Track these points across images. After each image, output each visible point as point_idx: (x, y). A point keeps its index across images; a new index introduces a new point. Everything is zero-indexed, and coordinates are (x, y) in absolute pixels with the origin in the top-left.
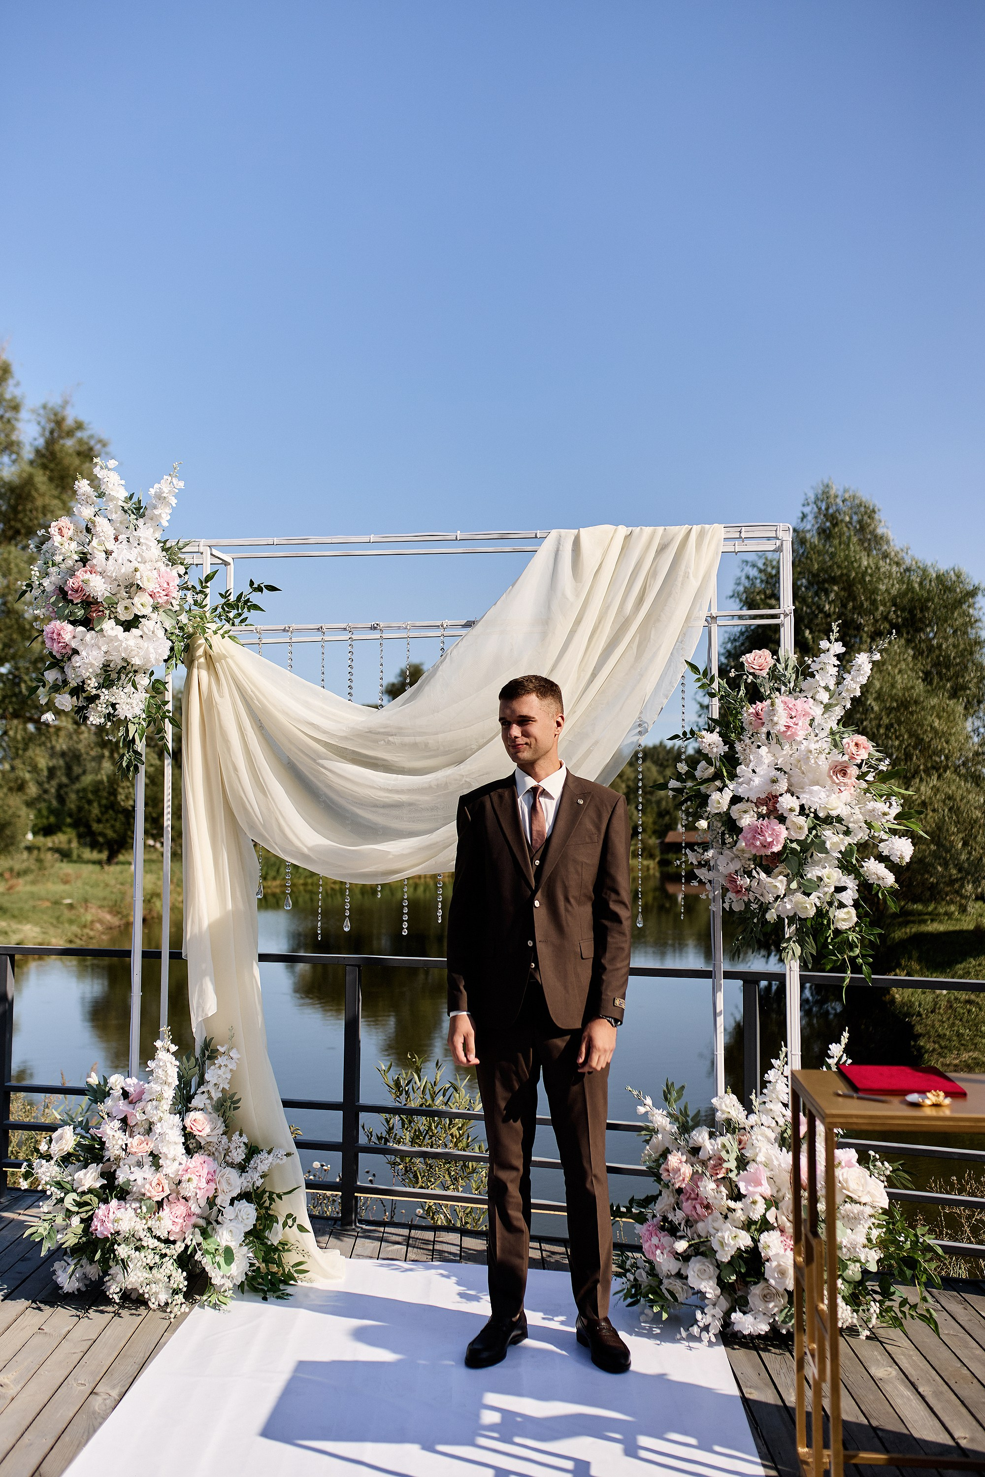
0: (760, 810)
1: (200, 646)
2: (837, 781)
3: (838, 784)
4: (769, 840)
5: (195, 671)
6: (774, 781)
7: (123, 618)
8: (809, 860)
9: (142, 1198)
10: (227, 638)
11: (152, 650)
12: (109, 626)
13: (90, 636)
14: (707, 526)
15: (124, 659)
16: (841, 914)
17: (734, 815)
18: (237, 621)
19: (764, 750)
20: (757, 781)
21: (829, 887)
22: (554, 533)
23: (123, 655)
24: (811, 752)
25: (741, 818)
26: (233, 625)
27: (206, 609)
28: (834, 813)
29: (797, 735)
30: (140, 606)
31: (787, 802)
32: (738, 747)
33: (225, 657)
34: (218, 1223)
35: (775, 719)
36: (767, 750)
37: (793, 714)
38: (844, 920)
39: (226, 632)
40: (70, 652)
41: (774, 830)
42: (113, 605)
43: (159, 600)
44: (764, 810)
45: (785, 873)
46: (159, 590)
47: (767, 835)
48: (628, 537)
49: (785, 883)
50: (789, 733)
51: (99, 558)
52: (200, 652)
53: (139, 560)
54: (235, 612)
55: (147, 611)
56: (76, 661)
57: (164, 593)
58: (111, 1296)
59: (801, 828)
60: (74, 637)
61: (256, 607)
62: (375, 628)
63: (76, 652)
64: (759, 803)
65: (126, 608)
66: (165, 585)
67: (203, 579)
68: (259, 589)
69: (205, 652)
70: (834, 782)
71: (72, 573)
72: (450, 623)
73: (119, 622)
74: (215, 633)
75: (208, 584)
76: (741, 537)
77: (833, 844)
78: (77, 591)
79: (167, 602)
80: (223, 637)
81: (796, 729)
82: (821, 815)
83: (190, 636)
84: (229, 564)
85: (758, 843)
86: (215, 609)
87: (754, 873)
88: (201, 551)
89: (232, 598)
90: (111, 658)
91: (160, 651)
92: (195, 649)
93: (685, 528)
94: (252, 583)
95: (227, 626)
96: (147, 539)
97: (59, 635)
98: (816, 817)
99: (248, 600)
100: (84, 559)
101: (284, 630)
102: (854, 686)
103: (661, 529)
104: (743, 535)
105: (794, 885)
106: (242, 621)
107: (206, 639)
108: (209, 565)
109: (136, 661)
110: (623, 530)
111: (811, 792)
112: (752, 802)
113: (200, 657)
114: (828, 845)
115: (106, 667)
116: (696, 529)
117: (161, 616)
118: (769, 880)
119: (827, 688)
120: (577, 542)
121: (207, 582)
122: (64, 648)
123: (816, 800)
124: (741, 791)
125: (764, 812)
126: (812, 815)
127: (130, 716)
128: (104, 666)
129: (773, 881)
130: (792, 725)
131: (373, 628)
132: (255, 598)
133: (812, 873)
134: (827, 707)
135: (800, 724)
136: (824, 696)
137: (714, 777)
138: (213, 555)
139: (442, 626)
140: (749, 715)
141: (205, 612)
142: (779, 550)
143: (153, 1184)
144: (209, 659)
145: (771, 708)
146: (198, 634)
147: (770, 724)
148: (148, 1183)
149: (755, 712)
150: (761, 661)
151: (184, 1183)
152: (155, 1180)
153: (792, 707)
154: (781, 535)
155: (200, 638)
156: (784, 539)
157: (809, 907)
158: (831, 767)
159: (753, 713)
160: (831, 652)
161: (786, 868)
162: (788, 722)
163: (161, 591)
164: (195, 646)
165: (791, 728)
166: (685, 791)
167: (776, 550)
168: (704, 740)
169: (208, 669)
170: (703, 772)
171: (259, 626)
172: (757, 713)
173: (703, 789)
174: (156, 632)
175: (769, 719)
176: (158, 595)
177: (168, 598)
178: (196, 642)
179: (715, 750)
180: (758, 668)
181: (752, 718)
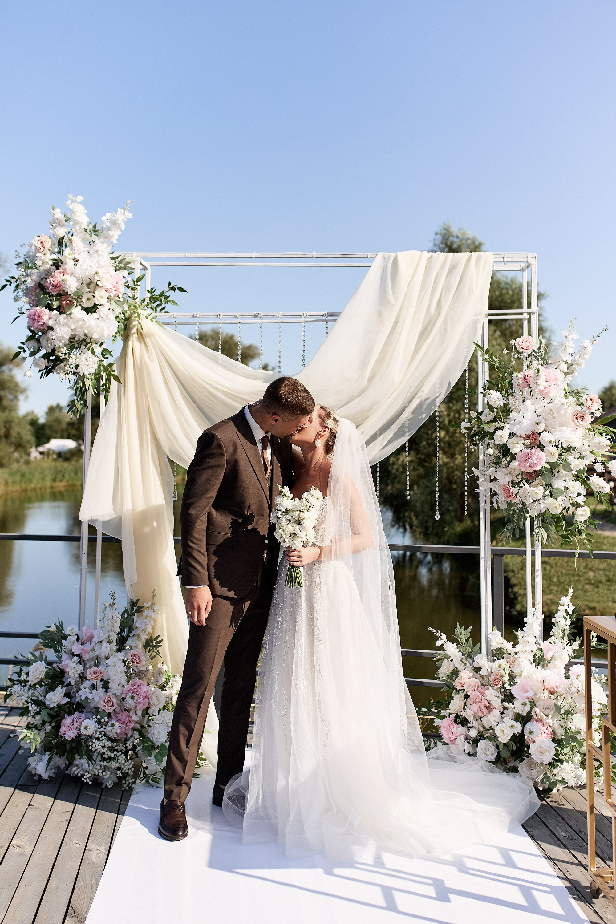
0: (526, 443)
1: (134, 326)
2: (578, 424)
3: (578, 426)
4: (535, 462)
5: (130, 343)
6: (538, 423)
7: (85, 306)
8: (556, 475)
9: (97, 711)
10: (154, 322)
11: (106, 328)
12: (77, 311)
13: (62, 317)
14: (483, 253)
15: (85, 335)
16: (579, 511)
17: (509, 446)
18: (159, 309)
19: (528, 402)
20: (526, 422)
21: (572, 493)
22: (380, 255)
23: (86, 332)
24: (563, 404)
25: (514, 447)
26: (157, 312)
27: (137, 300)
28: (573, 445)
29: (550, 393)
30: (99, 298)
31: (545, 438)
32: (511, 400)
33: (153, 335)
34: (149, 726)
35: (539, 382)
36: (531, 402)
37: (548, 380)
38: (582, 515)
39: (153, 317)
40: (46, 329)
41: (538, 455)
42: (79, 297)
43: (112, 295)
44: (528, 442)
45: (541, 484)
46: (112, 287)
47: (534, 459)
48: (430, 259)
49: (543, 491)
50: (545, 392)
51: (69, 264)
52: (134, 330)
53: (97, 265)
54: (158, 303)
55: (104, 301)
56: (51, 335)
57: (115, 289)
58: (85, 781)
59: (553, 454)
60: (50, 318)
61: (171, 301)
62: (257, 316)
63: (51, 328)
64: (527, 437)
65: (88, 299)
66: (116, 284)
67: (135, 280)
68: (174, 289)
69: (138, 331)
70: (576, 425)
71: (48, 273)
72: (308, 313)
73: (84, 309)
74: (147, 317)
75: (139, 283)
76: (504, 261)
77: (576, 465)
78: (56, 287)
79: (116, 295)
80: (152, 322)
81: (550, 389)
82: (565, 446)
83: (128, 320)
84: (148, 269)
85: (528, 465)
86: (144, 301)
87: (522, 484)
88: (134, 259)
89: (157, 293)
90: (76, 333)
91: (111, 329)
92: (131, 329)
93: (467, 255)
94: (170, 284)
95: (153, 313)
96: (102, 251)
97: (39, 316)
98: (562, 447)
99: (167, 296)
100: (57, 264)
101: (193, 316)
102: (581, 361)
103: (451, 255)
104: (505, 260)
105: (547, 492)
106: (162, 310)
107: (139, 322)
108: (139, 270)
109: (95, 336)
110: (426, 255)
111: (561, 431)
112: (521, 437)
113: (134, 334)
114: (572, 466)
115: (72, 338)
116: (476, 254)
117: (113, 305)
118: (532, 489)
119: (566, 362)
120: (395, 260)
121: (137, 282)
122: (42, 325)
123: (564, 436)
124: (514, 430)
125: (529, 443)
126: (560, 446)
127: (87, 374)
128: (70, 338)
129: (534, 489)
130: (547, 386)
131: (256, 316)
132: (172, 295)
133: (559, 484)
134: (566, 374)
135: (552, 385)
136: (564, 367)
137: (495, 420)
138: (141, 264)
139: (303, 315)
140: (518, 379)
141: (136, 303)
142: (522, 270)
143: (106, 701)
144: (141, 336)
145: (537, 375)
146: (133, 318)
147: (535, 385)
148: (102, 700)
149: (523, 377)
150: (527, 344)
151: (128, 700)
152: (107, 698)
153: (547, 374)
154: (530, 261)
155: (135, 321)
156: (532, 263)
157: (558, 506)
158: (574, 415)
159: (521, 378)
160: (570, 338)
161: (542, 481)
162: (545, 384)
163: (113, 288)
164: (131, 326)
165: (547, 388)
166: (474, 429)
167: (520, 271)
168: (491, 396)
169: (140, 341)
170: (487, 416)
171: (175, 313)
172: (524, 378)
173: (486, 427)
174: (109, 316)
175: (534, 382)
176: (110, 291)
177: (117, 292)
178: (131, 323)
179: (498, 403)
180: (526, 348)
181: (520, 381)
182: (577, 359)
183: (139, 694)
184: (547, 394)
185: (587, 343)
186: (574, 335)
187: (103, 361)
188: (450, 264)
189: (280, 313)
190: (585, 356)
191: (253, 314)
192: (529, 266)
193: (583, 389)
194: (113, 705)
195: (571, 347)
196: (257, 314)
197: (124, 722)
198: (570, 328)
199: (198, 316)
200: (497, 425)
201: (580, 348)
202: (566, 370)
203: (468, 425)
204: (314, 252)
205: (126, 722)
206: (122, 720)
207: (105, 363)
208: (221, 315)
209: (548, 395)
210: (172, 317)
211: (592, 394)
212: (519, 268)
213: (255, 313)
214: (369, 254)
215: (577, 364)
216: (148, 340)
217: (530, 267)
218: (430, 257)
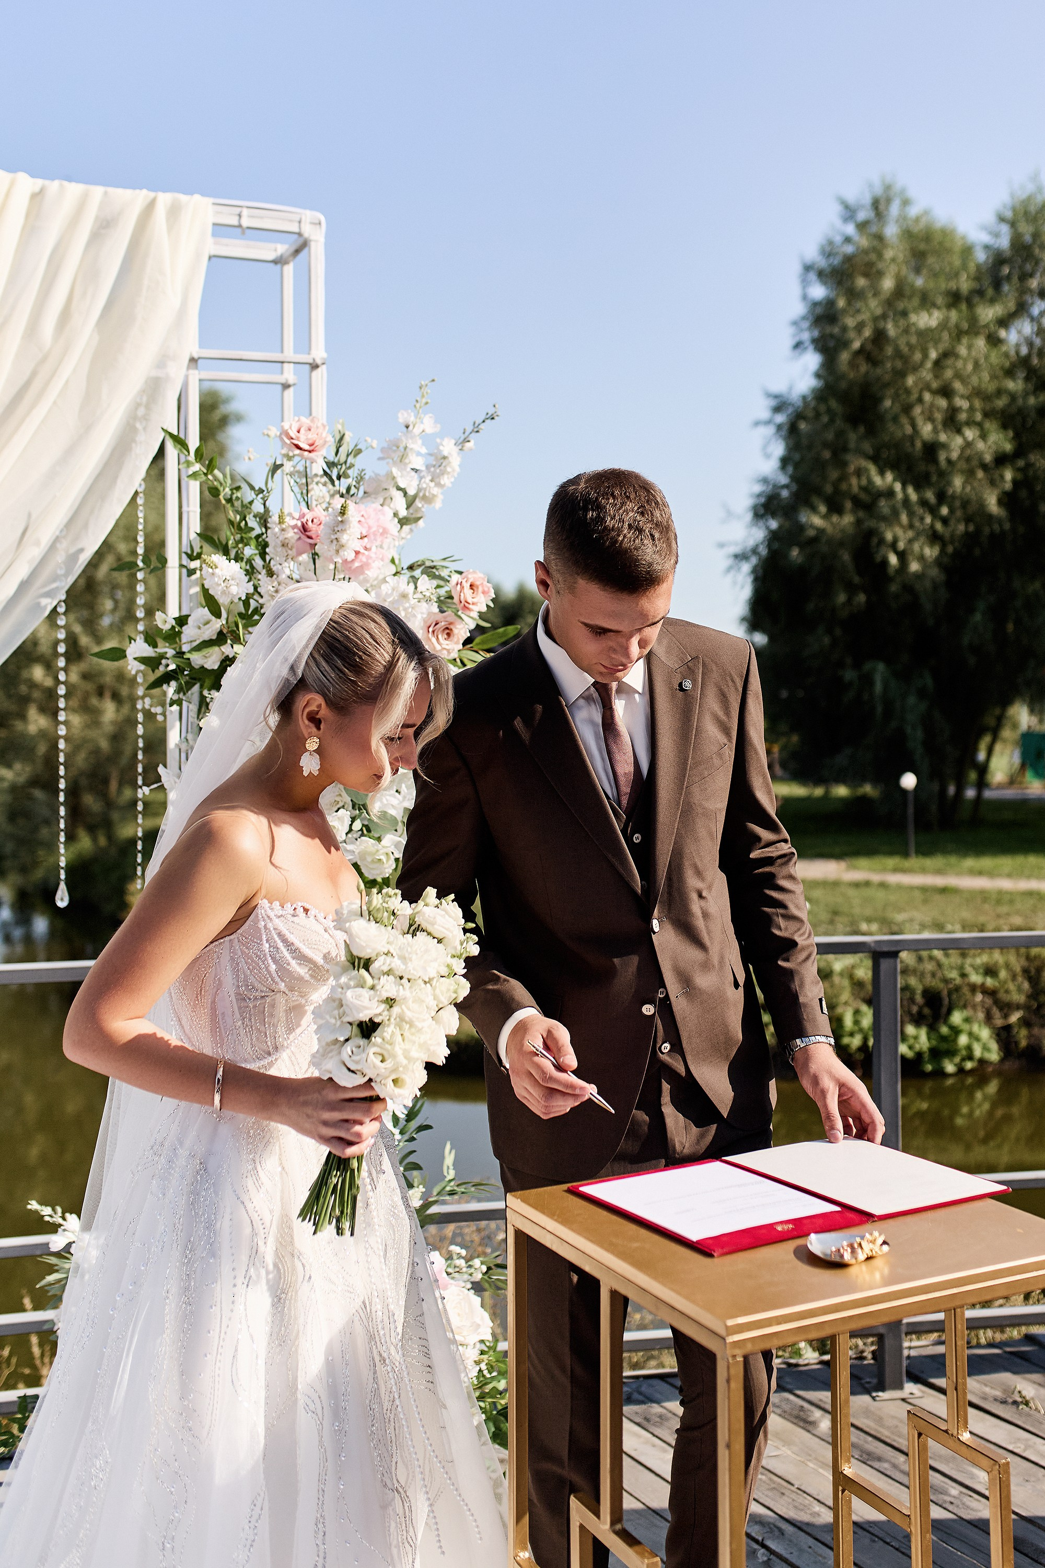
14: (183, 198)
24: (404, 596)
29: (369, 568)
32: (266, 584)
35: (344, 538)
50: (357, 564)
76: (240, 226)
81: (369, 557)
93: (141, 197)
102: (435, 491)
103: (98, 191)
104: (245, 222)
116: (164, 199)
119: (404, 492)
130: (362, 551)
134: (403, 522)
135: (374, 549)
136: (400, 503)
137: (220, 638)
140: (283, 530)
142: (279, 261)
145: (340, 519)
147: (334, 547)
149: (299, 524)
150: (312, 436)
153: (362, 519)
154: (308, 231)
156: (312, 238)
157: (383, 858)
158: (428, 624)
159: (295, 527)
160: (417, 431)
161: (344, 794)
162: (358, 545)
165: (360, 556)
166: (164, 662)
167: (275, 262)
168: (217, 571)
170: (199, 628)
172: (303, 526)
173: (197, 659)
175: (333, 537)
179: (234, 590)
180: (307, 447)
181: (291, 535)
182: (424, 486)
184: (361, 570)
185: (448, 447)
186: (428, 424)
188: (97, 218)
190: (446, 480)
192: (302, 246)
193: (444, 559)
195: (419, 454)
198: (418, 405)
200: (227, 649)
201: (432, 461)
202: (403, 513)
203: (147, 651)
209: (363, 573)
211: (474, 572)
212: (271, 256)
215: (424, 498)
217: (305, 251)
218: (37, 189)
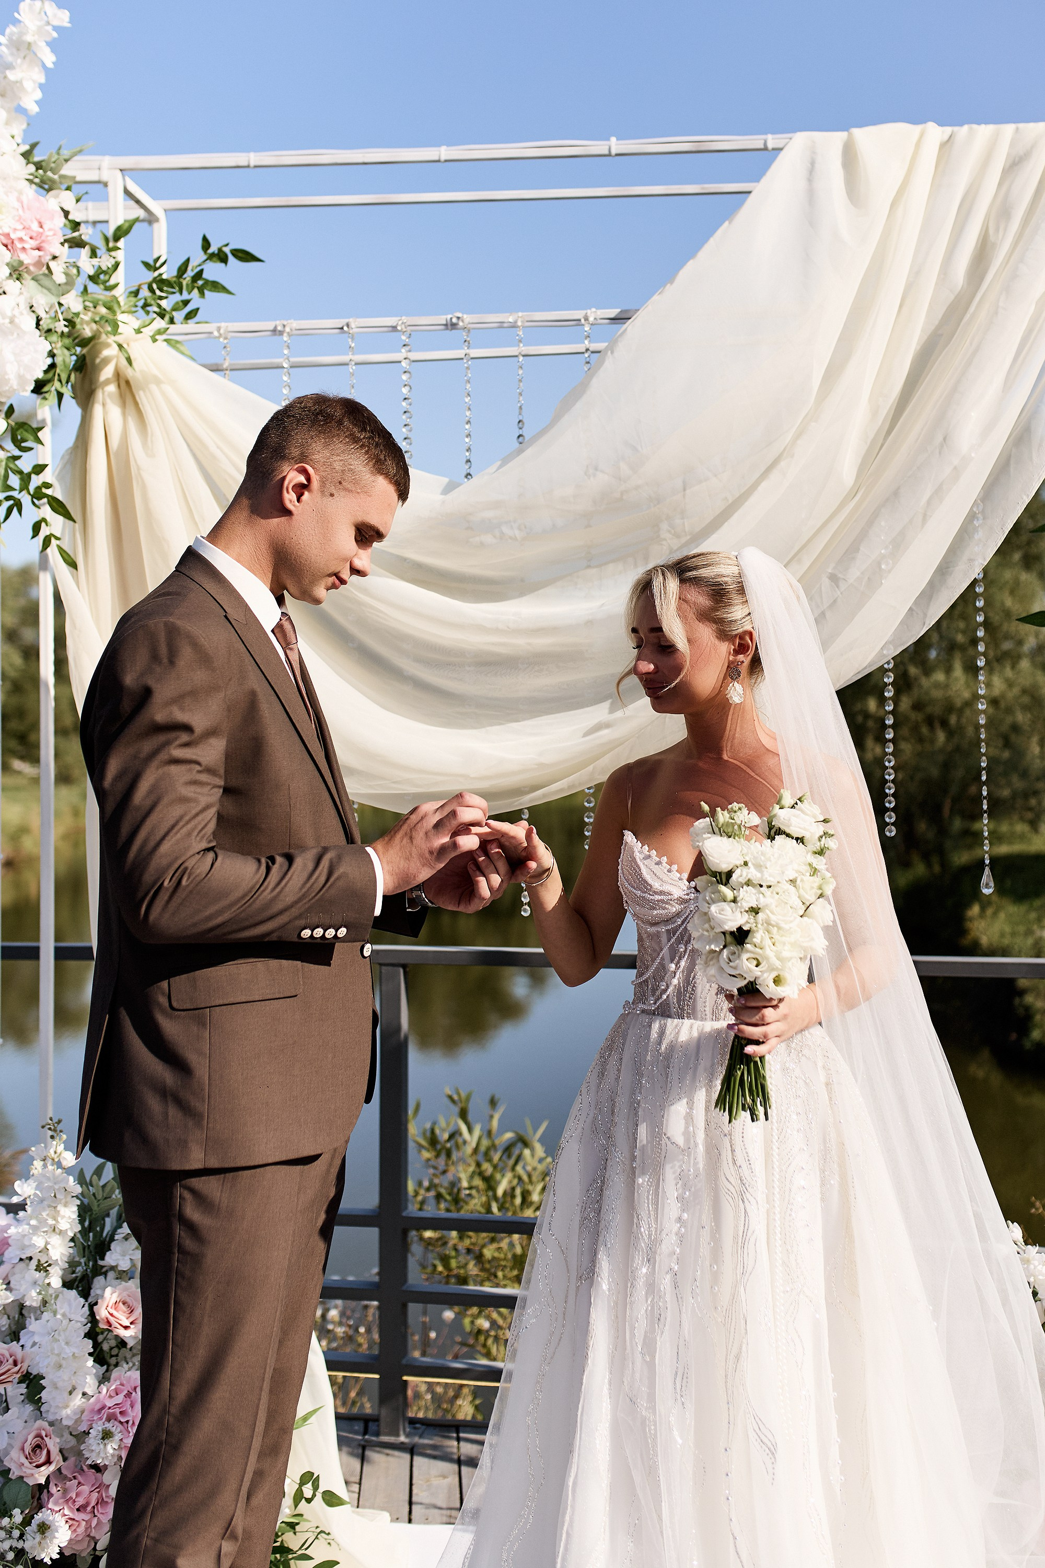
1: (106, 361)
5: (97, 410)
10: (161, 344)
18: (179, 316)
22: (799, 140)
26: (172, 321)
27: (116, 292)
33: (158, 382)
39: (160, 332)
43: (28, 259)
48: (946, 145)
52: (107, 373)
54: (176, 298)
57: (33, 243)
61: (216, 286)
66: (35, 226)
67: (110, 232)
68: (221, 257)
69: (118, 375)
74: (138, 331)
75: (121, 244)
79: (38, 264)
80: (155, 340)
83: (84, 343)
84: (157, 220)
86: (136, 293)
88: (104, 178)
89: (171, 269)
92: (96, 369)
94: (206, 244)
95: (160, 323)
99: (199, 275)
101: (274, 331)
106: (190, 316)
107: (120, 346)
108: (120, 205)
110: (935, 133)
113: (107, 382)
117: (30, 288)
120: (849, 156)
121: (117, 238)
131: (452, 327)
132: (213, 271)
138: (127, 192)
139: (586, 319)
141: (115, 298)
143: (28, 1449)
144: (125, 386)
146: (104, 337)
148: (17, 1445)
151: (93, 1441)
152: (30, 1438)
155: (108, 345)
163: (26, 238)
164: (98, 361)
169: (123, 405)
171: (223, 325)
174: (17, 320)
176: (19, 245)
177: (41, 253)
178: (100, 352)
183: (127, 1422)
187: (19, 458)
188: (1008, 154)
189: (520, 314)
191: (442, 319)
194: (48, 1462)
196: (454, 320)
197: (87, 1504)
199: (287, 329)
204: (613, 139)
205: (93, 1503)
206: (80, 1501)
207: (26, 464)
208: (353, 325)
210: (216, 334)
213: (449, 317)
214: (770, 137)
216: (141, 397)
218: (946, 137)
